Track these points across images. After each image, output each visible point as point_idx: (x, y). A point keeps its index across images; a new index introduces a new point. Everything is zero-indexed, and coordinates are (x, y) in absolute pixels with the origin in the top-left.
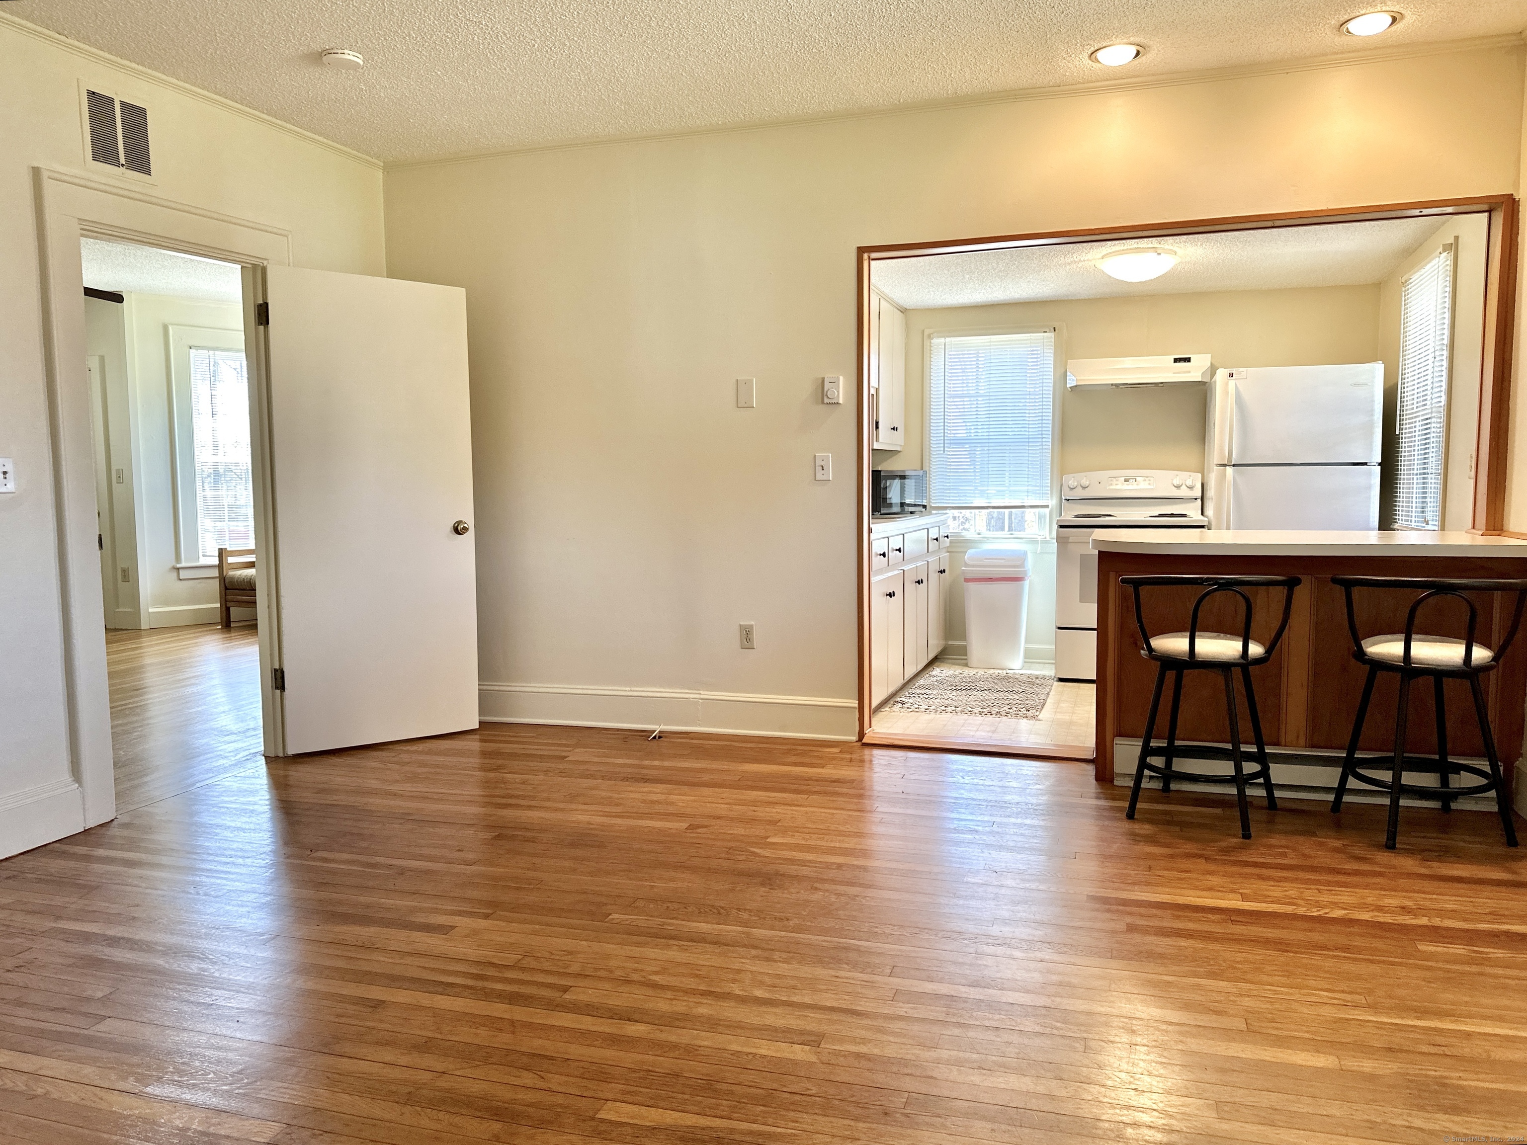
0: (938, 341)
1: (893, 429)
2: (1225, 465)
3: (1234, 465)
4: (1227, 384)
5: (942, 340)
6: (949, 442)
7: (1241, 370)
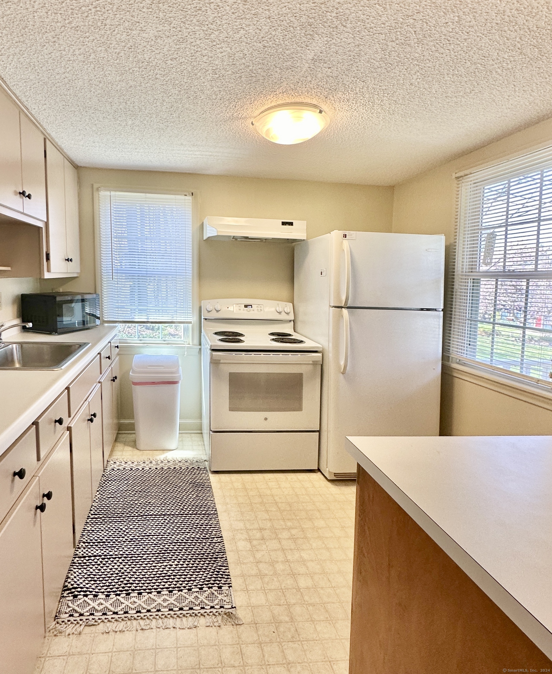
0: (104, 194)
1: (68, 260)
2: (342, 307)
3: (348, 308)
4: (342, 242)
5: (108, 193)
6: (116, 271)
7: (352, 232)
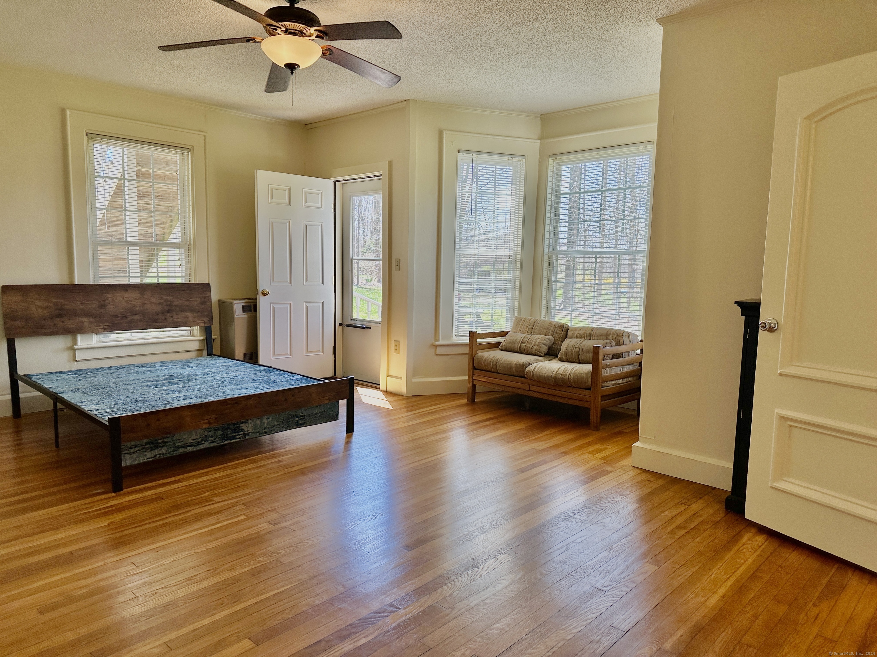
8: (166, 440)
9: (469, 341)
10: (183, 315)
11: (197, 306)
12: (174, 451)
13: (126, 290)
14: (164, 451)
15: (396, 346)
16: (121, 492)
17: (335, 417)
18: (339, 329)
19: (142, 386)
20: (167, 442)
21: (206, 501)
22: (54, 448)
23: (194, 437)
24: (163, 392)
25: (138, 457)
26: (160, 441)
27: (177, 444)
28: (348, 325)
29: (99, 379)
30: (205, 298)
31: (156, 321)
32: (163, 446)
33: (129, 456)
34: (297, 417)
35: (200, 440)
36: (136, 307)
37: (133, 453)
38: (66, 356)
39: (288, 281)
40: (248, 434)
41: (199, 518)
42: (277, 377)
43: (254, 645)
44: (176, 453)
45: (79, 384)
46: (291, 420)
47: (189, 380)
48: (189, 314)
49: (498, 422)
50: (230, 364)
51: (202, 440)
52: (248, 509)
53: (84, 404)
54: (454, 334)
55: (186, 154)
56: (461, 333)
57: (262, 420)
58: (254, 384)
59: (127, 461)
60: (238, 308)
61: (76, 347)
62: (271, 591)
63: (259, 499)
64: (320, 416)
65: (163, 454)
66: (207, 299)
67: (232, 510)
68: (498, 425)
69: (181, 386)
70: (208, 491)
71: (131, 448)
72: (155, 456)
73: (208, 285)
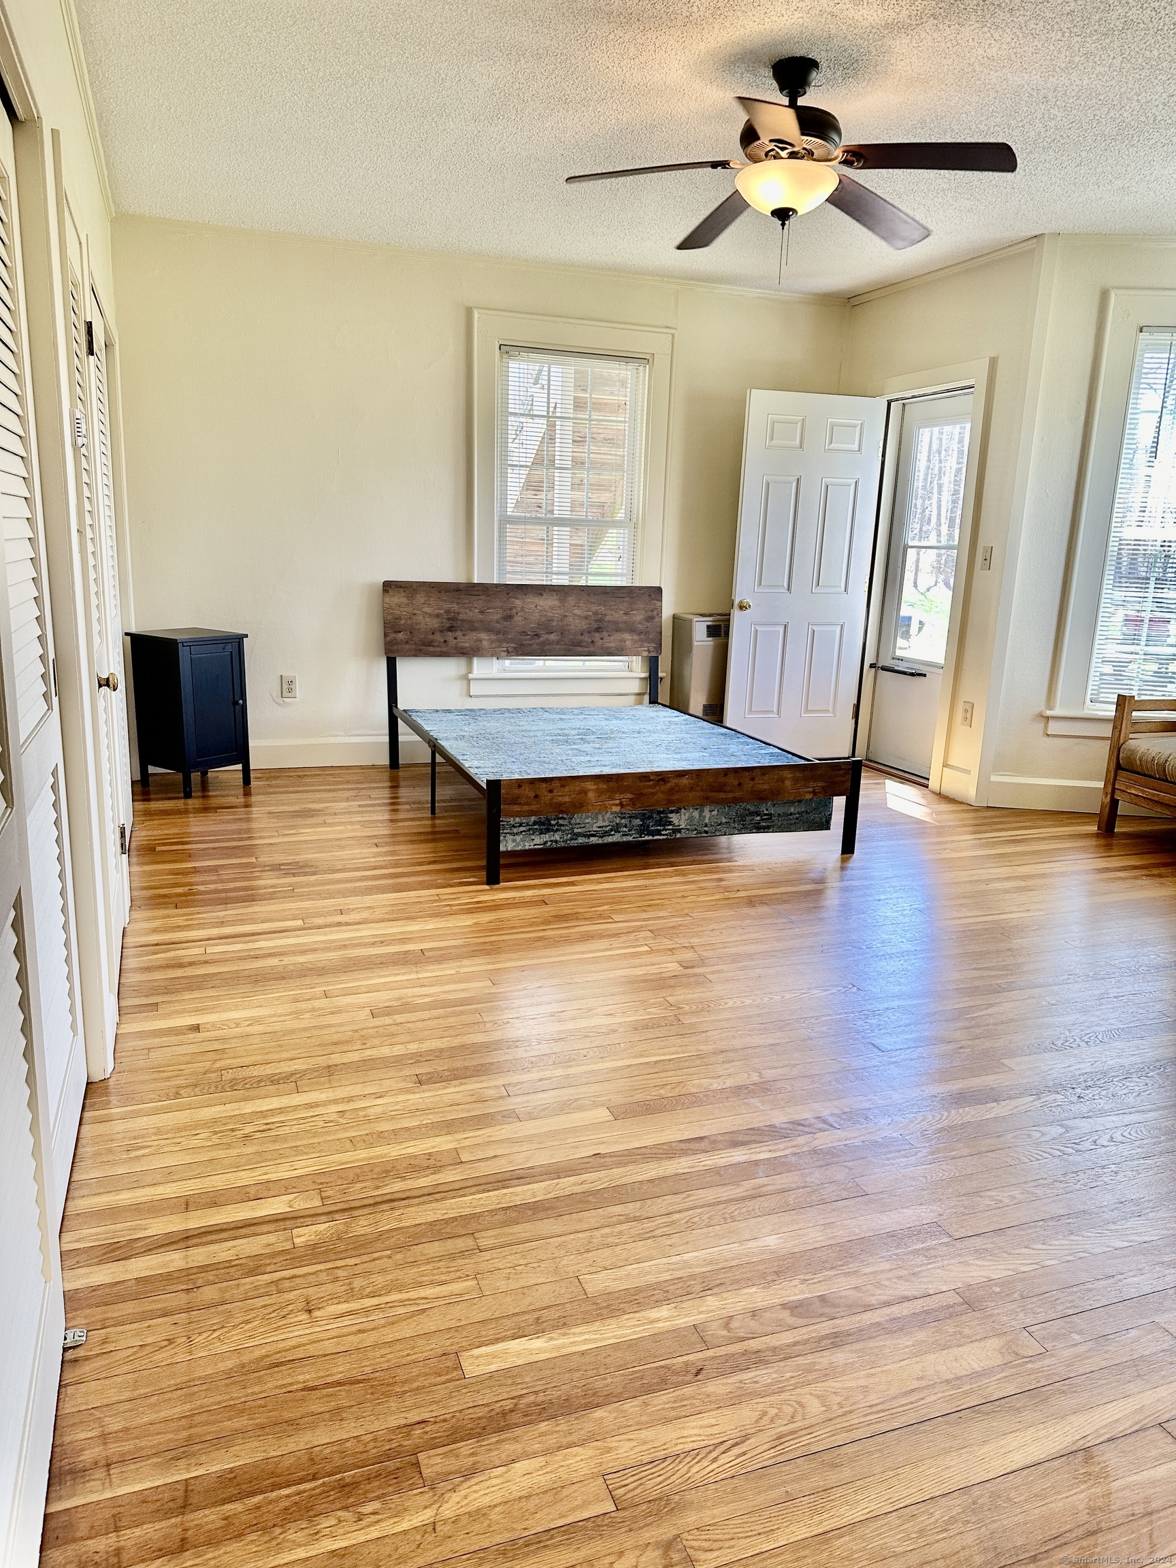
8: (561, 822)
9: (1114, 714)
10: (617, 636)
11: (640, 623)
12: (571, 839)
13: (541, 595)
14: (557, 837)
15: (966, 711)
16: (497, 886)
17: (825, 825)
18: (869, 674)
19: (544, 741)
20: (563, 825)
21: (600, 916)
22: (430, 815)
23: (600, 823)
24: (570, 752)
25: (522, 840)
26: (553, 822)
27: (576, 830)
28: (884, 669)
29: (492, 725)
30: (652, 611)
31: (579, 644)
32: (557, 830)
33: (512, 837)
34: (758, 815)
35: (608, 829)
36: (553, 621)
37: (517, 834)
38: (457, 688)
39: (786, 585)
40: (679, 831)
41: (587, 937)
42: (741, 747)
43: (611, 1118)
44: (573, 843)
45: (466, 729)
46: (748, 818)
47: (611, 738)
48: (627, 636)
49: (1146, 876)
50: (677, 719)
51: (611, 830)
52: (655, 939)
53: (465, 757)
54: (1089, 697)
55: (641, 368)
56: (1102, 697)
57: (702, 811)
58: (702, 754)
59: (508, 844)
60: (699, 630)
61: (471, 676)
62: (655, 1055)
63: (673, 927)
64: (797, 818)
65: (556, 842)
66: (655, 613)
67: (632, 936)
68: (1145, 882)
69: (597, 746)
70: (607, 904)
71: (514, 826)
72: (545, 843)
73: (659, 590)
